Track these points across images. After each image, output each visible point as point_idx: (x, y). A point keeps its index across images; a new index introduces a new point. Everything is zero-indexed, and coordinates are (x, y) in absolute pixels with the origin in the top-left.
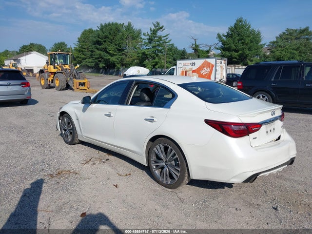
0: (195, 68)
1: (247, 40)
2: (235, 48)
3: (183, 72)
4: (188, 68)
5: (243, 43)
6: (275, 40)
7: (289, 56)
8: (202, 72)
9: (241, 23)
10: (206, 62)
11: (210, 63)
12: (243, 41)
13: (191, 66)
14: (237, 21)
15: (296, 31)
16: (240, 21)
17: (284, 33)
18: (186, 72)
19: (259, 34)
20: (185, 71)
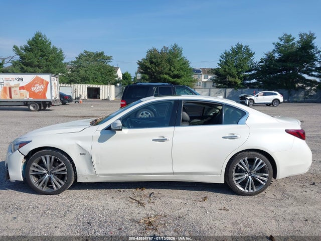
0: (22, 84)
1: (51, 57)
2: (38, 63)
3: (5, 88)
4: (12, 84)
5: (46, 59)
6: (76, 60)
7: (93, 76)
8: (33, 89)
9: (40, 38)
10: (37, 79)
11: (43, 80)
12: (46, 57)
13: (16, 82)
14: (36, 35)
15: (93, 53)
16: (38, 35)
17: (82, 54)
18: (10, 89)
19: (61, 52)
20: (8, 87)
